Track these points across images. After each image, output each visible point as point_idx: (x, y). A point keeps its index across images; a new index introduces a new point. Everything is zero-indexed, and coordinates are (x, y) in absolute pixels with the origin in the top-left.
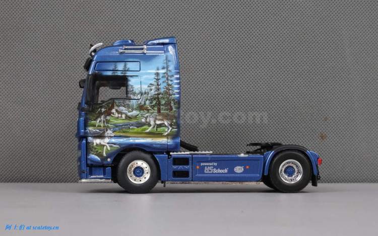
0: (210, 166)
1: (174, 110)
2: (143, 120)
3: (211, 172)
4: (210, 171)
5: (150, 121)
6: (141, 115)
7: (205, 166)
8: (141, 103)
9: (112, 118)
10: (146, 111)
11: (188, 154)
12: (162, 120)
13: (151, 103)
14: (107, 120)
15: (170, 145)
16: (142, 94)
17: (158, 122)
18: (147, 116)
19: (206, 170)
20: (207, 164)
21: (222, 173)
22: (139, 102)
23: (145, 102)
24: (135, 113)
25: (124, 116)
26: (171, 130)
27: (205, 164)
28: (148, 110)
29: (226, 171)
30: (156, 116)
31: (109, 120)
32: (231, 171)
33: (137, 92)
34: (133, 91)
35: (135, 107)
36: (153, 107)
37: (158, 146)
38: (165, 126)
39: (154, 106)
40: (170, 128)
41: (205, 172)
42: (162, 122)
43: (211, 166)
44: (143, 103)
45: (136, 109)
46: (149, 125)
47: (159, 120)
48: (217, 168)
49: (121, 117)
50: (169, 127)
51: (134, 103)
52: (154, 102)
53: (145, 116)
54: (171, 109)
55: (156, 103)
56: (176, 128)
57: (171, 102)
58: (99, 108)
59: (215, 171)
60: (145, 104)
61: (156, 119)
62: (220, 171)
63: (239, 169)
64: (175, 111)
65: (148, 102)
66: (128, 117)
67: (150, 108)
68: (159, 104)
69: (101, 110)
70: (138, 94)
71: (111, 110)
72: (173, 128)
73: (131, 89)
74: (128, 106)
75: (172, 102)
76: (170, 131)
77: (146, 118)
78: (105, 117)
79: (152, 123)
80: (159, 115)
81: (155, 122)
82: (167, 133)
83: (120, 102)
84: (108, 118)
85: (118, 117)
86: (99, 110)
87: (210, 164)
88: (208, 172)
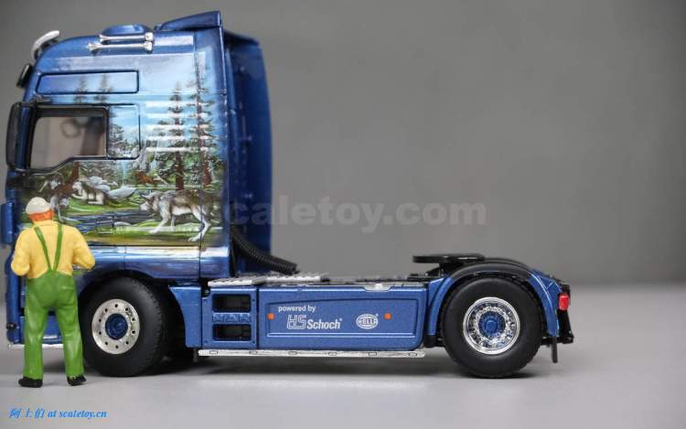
0: (298, 313)
1: (215, 181)
2: (144, 207)
3: (303, 327)
4: (299, 324)
5: (159, 209)
6: (141, 194)
7: (287, 313)
8: (138, 168)
9: (74, 203)
10: (151, 187)
11: (247, 286)
12: (187, 206)
13: (162, 166)
14: (62, 207)
15: (206, 264)
16: (140, 145)
17: (178, 211)
18: (153, 198)
19: (291, 323)
20: (293, 309)
21: (329, 330)
22: (135, 165)
23: (148, 165)
24: (126, 189)
25: (100, 197)
26: (209, 228)
27: (289, 309)
28: (155, 183)
29: (337, 324)
30: (174, 196)
31: (68, 207)
32: (350, 325)
33: (131, 141)
34: (121, 138)
35: (125, 176)
36: (165, 175)
37: (178, 267)
39: (168, 173)
40: (207, 225)
41: (289, 327)
42: (188, 211)
43: (302, 313)
44: (143, 167)
45: (127, 182)
46: (158, 217)
47: (180, 206)
48: (315, 317)
49: (95, 200)
50: (205, 223)
51: (122, 166)
52: (169, 165)
53: (149, 197)
54: (209, 180)
55: (173, 167)
56: (218, 225)
57: (207, 164)
58: (44, 180)
59: (312, 325)
60: (148, 169)
61: (172, 204)
62: (322, 325)
63: (367, 321)
64: (216, 184)
65: (154, 165)
66: (108, 200)
67: (159, 178)
68: (180, 168)
69: (49, 185)
70: (134, 146)
71: (72, 184)
72: (213, 225)
73: (117, 136)
74: (110, 175)
75: (210, 164)
76: (207, 233)
77: (151, 201)
78: (59, 201)
79: (164, 213)
80: (180, 195)
81: (171, 210)
82: (198, 237)
83: (92, 166)
84: (65, 202)
85: (88, 200)
86: (46, 184)
87: (300, 309)
88: (295, 327)
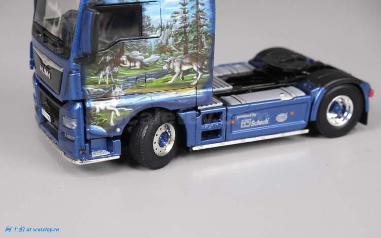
0: (247, 118)
1: (206, 47)
2: (165, 68)
3: (249, 126)
4: (247, 124)
5: (174, 67)
6: (163, 59)
7: (241, 119)
8: (161, 43)
9: (121, 70)
10: (168, 54)
11: (220, 107)
12: (190, 64)
13: (176, 40)
14: (114, 73)
15: (200, 98)
16: (162, 28)
17: (185, 68)
18: (170, 61)
19: (243, 124)
20: (245, 116)
21: (262, 125)
22: (159, 42)
23: (167, 40)
24: (154, 57)
25: (138, 64)
26: (202, 75)
27: (243, 117)
28: (171, 52)
29: (267, 121)
30: (183, 59)
31: (117, 73)
32: (273, 121)
33: (156, 25)
34: (149, 24)
35: (153, 49)
36: (178, 46)
37: (185, 101)
38: (195, 72)
39: (179, 45)
40: (200, 74)
41: (242, 127)
42: (190, 67)
43: (249, 118)
44: (164, 42)
45: (155, 53)
46: (173, 73)
47: (186, 64)
48: (256, 119)
49: (135, 66)
50: (198, 72)
51: (151, 43)
52: (180, 39)
53: (168, 61)
54: (202, 46)
55: (182, 40)
56: (207, 73)
57: (201, 36)
58: (101, 57)
59: (254, 123)
60: (167, 43)
61: (182, 64)
62: (259, 123)
63: (282, 117)
64: (206, 49)
65: (171, 40)
66: (143, 66)
67: (174, 48)
68: (186, 41)
69: (105, 59)
70: (158, 29)
71: (120, 57)
72: (204, 73)
73: (148, 23)
74: (144, 49)
75: (203, 36)
76: (200, 78)
77: (169, 63)
78: (112, 69)
79: (177, 70)
80: (186, 57)
81: (181, 67)
82: (196, 82)
83: (133, 45)
84: (116, 69)
85: (131, 67)
86: (103, 59)
87: (248, 116)
88: (245, 126)
